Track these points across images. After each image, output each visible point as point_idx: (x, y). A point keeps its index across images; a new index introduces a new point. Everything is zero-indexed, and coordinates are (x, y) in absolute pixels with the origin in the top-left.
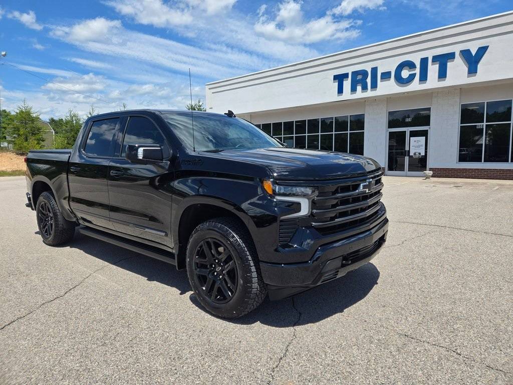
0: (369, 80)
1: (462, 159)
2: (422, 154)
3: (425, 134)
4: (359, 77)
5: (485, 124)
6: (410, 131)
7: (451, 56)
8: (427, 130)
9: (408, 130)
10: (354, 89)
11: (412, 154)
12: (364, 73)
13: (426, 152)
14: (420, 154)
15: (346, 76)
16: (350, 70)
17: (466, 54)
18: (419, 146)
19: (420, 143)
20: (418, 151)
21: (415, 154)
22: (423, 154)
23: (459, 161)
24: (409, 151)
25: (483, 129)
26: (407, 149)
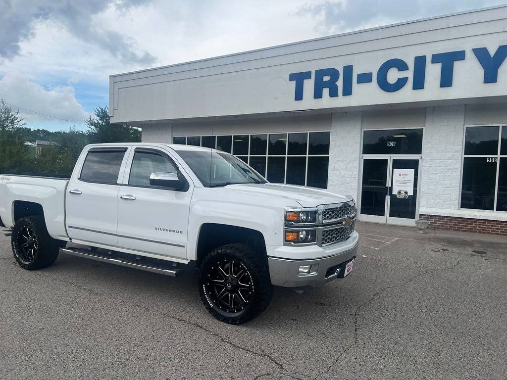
0: (340, 83)
1: (465, 203)
2: (409, 194)
3: (414, 165)
4: (326, 78)
5: (499, 156)
6: (394, 161)
7: (460, 56)
8: (418, 161)
9: (390, 158)
10: (318, 95)
11: (395, 192)
12: (334, 73)
13: (415, 191)
14: (406, 193)
15: (307, 75)
16: (313, 68)
17: (481, 54)
18: (405, 182)
19: (406, 178)
20: (403, 188)
21: (399, 193)
22: (411, 193)
23: (462, 207)
24: (391, 188)
25: (496, 164)
26: (388, 185)
